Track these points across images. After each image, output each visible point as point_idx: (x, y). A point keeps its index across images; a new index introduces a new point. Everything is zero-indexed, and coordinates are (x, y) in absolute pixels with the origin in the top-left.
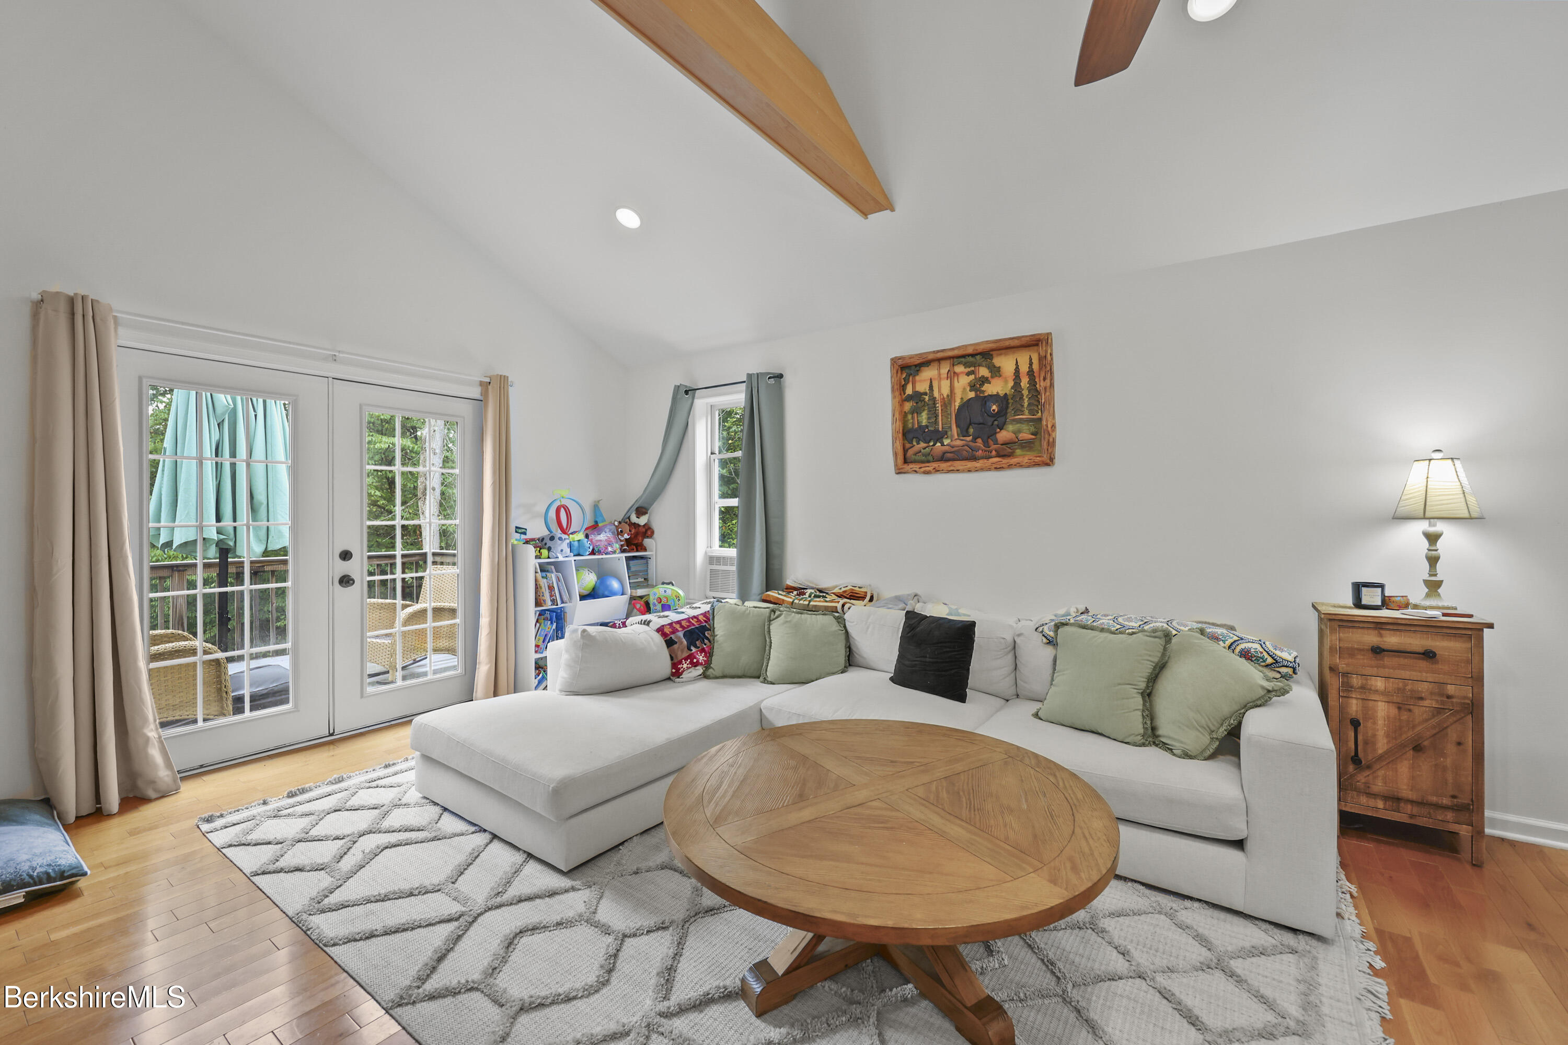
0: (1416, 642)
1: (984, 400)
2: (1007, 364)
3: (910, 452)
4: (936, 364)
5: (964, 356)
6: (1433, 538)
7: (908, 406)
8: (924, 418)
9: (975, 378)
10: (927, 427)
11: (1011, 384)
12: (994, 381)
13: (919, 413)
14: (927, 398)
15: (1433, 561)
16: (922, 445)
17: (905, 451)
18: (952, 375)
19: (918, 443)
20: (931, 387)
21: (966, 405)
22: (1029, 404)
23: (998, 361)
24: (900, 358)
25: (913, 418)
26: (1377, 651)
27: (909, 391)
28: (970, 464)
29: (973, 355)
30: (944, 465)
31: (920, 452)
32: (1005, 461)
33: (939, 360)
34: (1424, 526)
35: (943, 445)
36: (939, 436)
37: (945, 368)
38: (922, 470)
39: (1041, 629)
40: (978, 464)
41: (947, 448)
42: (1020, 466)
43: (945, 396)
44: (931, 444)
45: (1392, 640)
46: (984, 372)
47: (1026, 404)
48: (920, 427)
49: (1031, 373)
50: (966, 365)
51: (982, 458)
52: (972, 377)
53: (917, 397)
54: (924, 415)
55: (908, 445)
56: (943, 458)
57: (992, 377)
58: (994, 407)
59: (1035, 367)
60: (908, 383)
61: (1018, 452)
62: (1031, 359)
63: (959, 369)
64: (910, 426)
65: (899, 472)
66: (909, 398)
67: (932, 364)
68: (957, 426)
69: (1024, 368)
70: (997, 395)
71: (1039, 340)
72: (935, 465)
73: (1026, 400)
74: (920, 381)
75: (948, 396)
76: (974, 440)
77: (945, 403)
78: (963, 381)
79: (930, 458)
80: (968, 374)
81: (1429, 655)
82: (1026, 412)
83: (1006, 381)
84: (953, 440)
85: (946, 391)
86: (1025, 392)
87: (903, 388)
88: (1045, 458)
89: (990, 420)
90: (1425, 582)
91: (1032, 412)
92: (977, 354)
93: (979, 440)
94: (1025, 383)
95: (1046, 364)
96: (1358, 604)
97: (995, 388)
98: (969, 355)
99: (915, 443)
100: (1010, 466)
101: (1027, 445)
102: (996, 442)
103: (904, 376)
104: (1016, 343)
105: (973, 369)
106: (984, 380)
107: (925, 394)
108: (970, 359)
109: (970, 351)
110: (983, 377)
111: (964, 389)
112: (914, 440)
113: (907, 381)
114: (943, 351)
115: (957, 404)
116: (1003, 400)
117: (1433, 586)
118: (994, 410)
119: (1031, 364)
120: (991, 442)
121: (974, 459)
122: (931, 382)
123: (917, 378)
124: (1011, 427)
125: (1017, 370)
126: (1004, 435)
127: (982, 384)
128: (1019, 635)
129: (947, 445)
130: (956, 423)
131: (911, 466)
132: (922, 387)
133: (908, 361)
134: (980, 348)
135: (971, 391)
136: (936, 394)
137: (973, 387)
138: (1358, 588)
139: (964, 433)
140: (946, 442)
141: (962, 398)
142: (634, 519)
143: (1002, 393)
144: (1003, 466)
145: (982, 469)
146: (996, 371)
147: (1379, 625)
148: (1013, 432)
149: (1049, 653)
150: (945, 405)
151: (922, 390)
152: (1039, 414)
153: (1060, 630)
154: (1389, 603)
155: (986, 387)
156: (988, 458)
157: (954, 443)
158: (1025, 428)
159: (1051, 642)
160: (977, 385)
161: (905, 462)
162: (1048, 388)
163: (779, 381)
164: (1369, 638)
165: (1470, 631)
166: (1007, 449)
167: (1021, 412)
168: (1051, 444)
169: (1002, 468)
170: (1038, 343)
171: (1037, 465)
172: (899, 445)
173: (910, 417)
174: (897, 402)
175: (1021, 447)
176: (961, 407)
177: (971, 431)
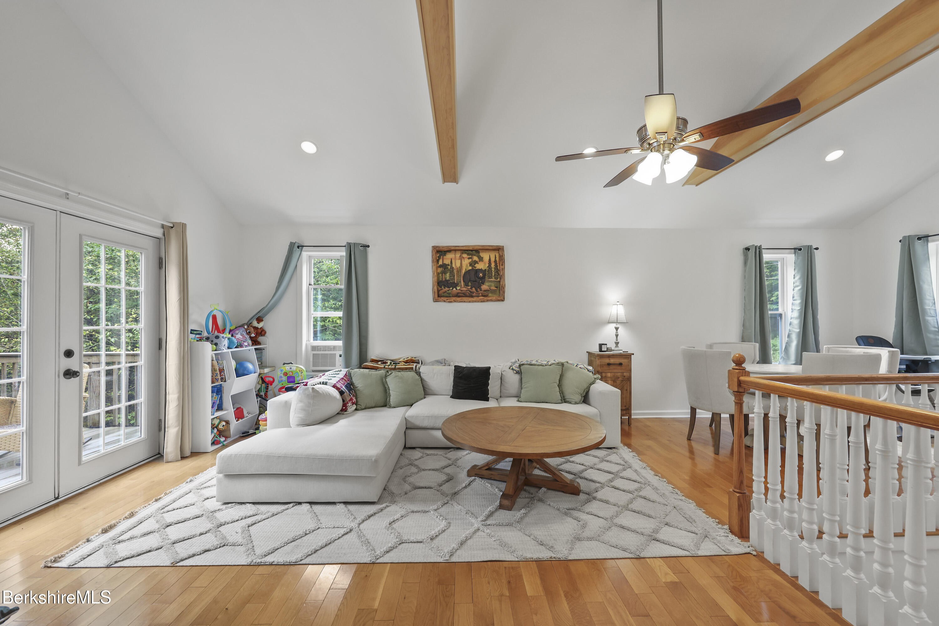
0: (617, 361)
1: (477, 271)
2: (485, 256)
3: (441, 292)
4: (454, 252)
5: (467, 250)
6: (617, 329)
7: (440, 270)
8: (448, 276)
9: (472, 261)
10: (449, 280)
11: (487, 265)
12: (481, 263)
13: (445, 273)
14: (449, 267)
15: (617, 336)
16: (447, 289)
17: (438, 291)
18: (461, 258)
19: (445, 288)
20: (451, 262)
21: (468, 272)
22: (495, 275)
23: (482, 254)
24: (437, 247)
25: (442, 276)
26: (609, 364)
27: (441, 262)
28: (471, 299)
29: (472, 251)
30: (459, 299)
31: (446, 292)
32: (485, 298)
33: (455, 250)
34: (614, 325)
35: (456, 289)
36: (455, 285)
37: (458, 255)
38: (448, 300)
39: (511, 368)
40: (474, 299)
41: (460, 291)
42: (491, 300)
43: (458, 267)
44: (451, 289)
45: (612, 361)
46: (475, 258)
47: (493, 275)
48: (446, 280)
49: (495, 261)
50: (468, 254)
51: (475, 296)
52: (470, 260)
53: (444, 266)
54: (448, 275)
55: (440, 289)
56: (457, 295)
57: (479, 261)
58: (481, 275)
59: (497, 259)
60: (440, 259)
61: (490, 295)
62: (495, 256)
63: (465, 256)
64: (441, 279)
65: (435, 301)
66: (440, 266)
67: (452, 251)
68: (464, 281)
69: (493, 259)
70: (481, 269)
71: (500, 249)
72: (454, 298)
73: (493, 273)
74: (446, 259)
75: (459, 267)
76: (471, 288)
77: (458, 270)
78: (466, 262)
79: (451, 295)
80: (469, 258)
81: (621, 364)
82: (493, 278)
83: (485, 264)
84: (461, 287)
85: (458, 265)
86: (493, 270)
87: (438, 261)
88: (502, 298)
89: (478, 280)
90: (615, 342)
91: (496, 278)
92: (473, 250)
93: (474, 289)
94: (493, 265)
95: (502, 258)
96: (601, 351)
97: (480, 266)
98: (470, 250)
99: (443, 288)
100: (488, 301)
101: (493, 292)
102: (481, 290)
103: (438, 255)
104: (491, 248)
105: (471, 256)
106: (476, 262)
107: (449, 265)
108: (470, 252)
109: (471, 248)
110: (475, 260)
111: (467, 265)
112: (443, 286)
113: (439, 258)
114: (458, 246)
115: (463, 271)
116: (484, 272)
117: (617, 343)
118: (481, 276)
119: (496, 258)
120: (479, 290)
121: (472, 297)
122: (451, 260)
123: (445, 257)
124: (487, 284)
125: (490, 260)
126: (484, 287)
127: (475, 264)
128: (503, 371)
129: (459, 290)
130: (463, 280)
131: (442, 298)
132: (447, 262)
133: (441, 249)
134: (476, 248)
135: (470, 266)
136: (454, 266)
137: (471, 265)
138: (601, 345)
139: (466, 285)
140: (458, 288)
141: (466, 269)
142: (255, 324)
143: (483, 269)
144: (485, 300)
145: (475, 302)
146: (481, 259)
147: (609, 356)
148: (488, 286)
149: (517, 377)
150: (458, 271)
151: (447, 263)
152: (499, 279)
153: (522, 367)
154: (608, 350)
155: (477, 265)
156: (478, 296)
157: (462, 289)
158: (493, 284)
159: (517, 373)
160: (473, 264)
161: (438, 296)
162: (503, 269)
163: (366, 249)
164: (607, 361)
165: (628, 356)
166: (486, 293)
167: (492, 278)
168: (504, 292)
169: (484, 301)
170: (499, 249)
171: (499, 301)
172: (436, 288)
173: (441, 275)
174: (435, 267)
175: (492, 293)
176: (466, 273)
177: (470, 284)
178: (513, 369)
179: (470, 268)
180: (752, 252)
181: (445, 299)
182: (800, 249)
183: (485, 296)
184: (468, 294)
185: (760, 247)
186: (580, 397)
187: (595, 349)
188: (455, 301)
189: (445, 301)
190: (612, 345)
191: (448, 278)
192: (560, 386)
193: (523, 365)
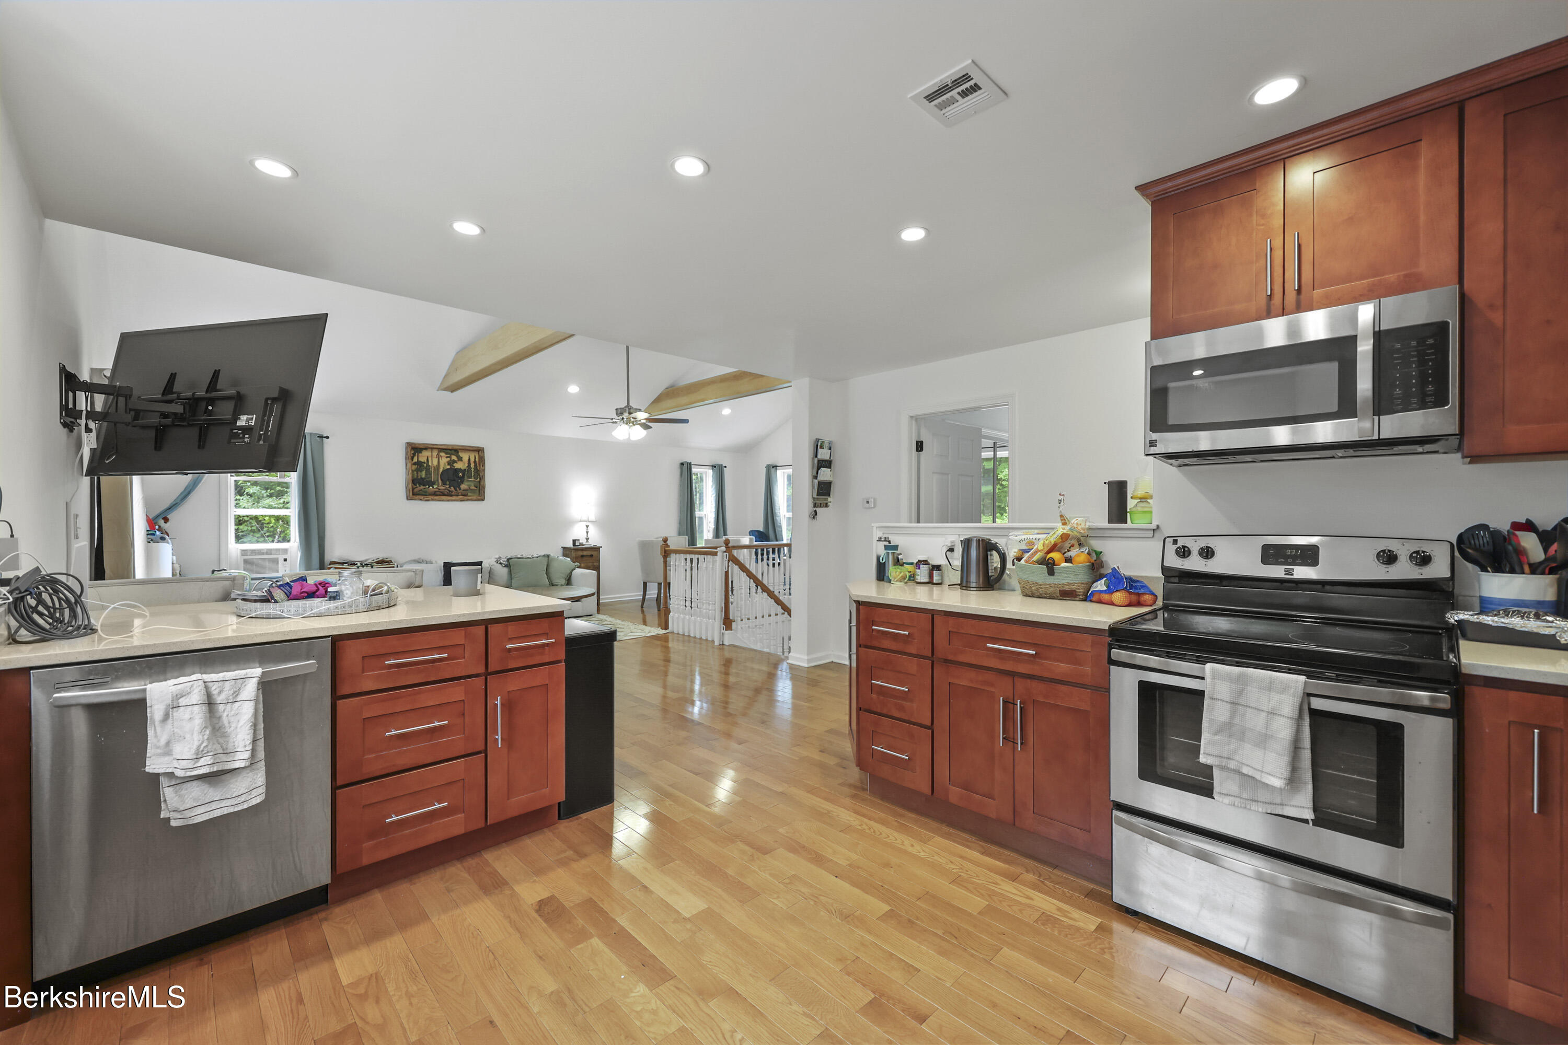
0: (589, 553)
1: (457, 471)
2: (465, 456)
3: (416, 490)
5: (446, 449)
6: (587, 526)
7: (414, 467)
8: (423, 474)
10: (424, 478)
11: (467, 465)
12: (459, 463)
13: (421, 471)
14: (425, 465)
15: (587, 532)
16: (422, 487)
17: (413, 489)
18: (438, 457)
19: (420, 486)
20: (428, 460)
21: (445, 471)
22: (474, 475)
23: (461, 454)
24: (413, 444)
25: (417, 473)
26: (582, 556)
27: (415, 460)
28: (450, 498)
29: (450, 450)
30: (437, 498)
31: (422, 490)
32: (466, 498)
33: (432, 449)
34: (585, 523)
35: (433, 488)
36: (432, 484)
37: (435, 453)
38: (425, 499)
39: (499, 562)
40: (454, 498)
41: (437, 490)
42: (472, 500)
43: (435, 465)
44: (428, 487)
45: (585, 553)
46: (454, 458)
48: (422, 478)
49: (475, 462)
50: (446, 453)
51: (454, 495)
52: (449, 459)
53: (419, 464)
54: (424, 473)
55: (414, 487)
56: (435, 494)
57: (458, 461)
58: (460, 474)
59: (477, 460)
61: (469, 494)
62: (475, 457)
63: (442, 454)
64: (415, 477)
65: (410, 499)
66: (415, 464)
67: (428, 449)
68: (441, 480)
69: (472, 460)
70: (460, 469)
72: (432, 497)
73: (473, 473)
74: (422, 456)
76: (449, 487)
77: (435, 468)
78: (444, 461)
79: (428, 494)
80: (447, 457)
81: (592, 556)
82: (473, 478)
83: (464, 463)
84: (439, 486)
85: (435, 463)
86: (473, 470)
87: (412, 459)
88: (482, 498)
89: (456, 479)
91: (476, 478)
92: (452, 450)
93: (452, 488)
94: (472, 465)
95: (482, 460)
96: (574, 544)
97: (458, 465)
98: (448, 449)
99: (418, 486)
100: (468, 500)
101: (473, 491)
102: (460, 489)
103: (413, 452)
104: (471, 449)
105: (449, 455)
106: (455, 462)
107: (424, 463)
108: (449, 451)
109: (450, 448)
110: (454, 460)
111: (445, 464)
112: (418, 484)
113: (414, 455)
114: (436, 445)
115: (441, 470)
116: (463, 471)
117: (587, 539)
118: (460, 476)
119: (475, 459)
120: (458, 489)
121: (451, 496)
122: (428, 458)
123: (420, 454)
124: (466, 483)
125: (469, 460)
126: (463, 486)
127: (453, 464)
128: (492, 565)
130: (441, 478)
131: (418, 497)
132: (423, 459)
133: (417, 446)
134: (455, 448)
135: (448, 465)
136: (430, 464)
137: (449, 463)
138: (574, 541)
139: (444, 484)
140: (435, 487)
141: (443, 468)
143: (463, 468)
144: (465, 500)
145: (454, 500)
146: (460, 459)
147: (583, 550)
148: (468, 485)
149: (506, 570)
150: (435, 470)
151: (423, 461)
152: (478, 479)
153: (510, 561)
154: (581, 544)
155: (455, 464)
156: (457, 496)
157: (440, 488)
158: (473, 484)
159: (506, 566)
160: (451, 463)
161: (413, 494)
162: (484, 470)
163: (322, 440)
164: (581, 553)
165: (597, 549)
166: (465, 493)
167: (471, 477)
168: (484, 492)
169: (463, 501)
170: (479, 451)
171: (479, 500)
172: (410, 486)
173: (415, 472)
174: (409, 465)
175: (471, 492)
176: (443, 471)
177: (448, 483)
178: (501, 563)
179: (449, 467)
180: (685, 466)
181: (422, 497)
182: (715, 467)
183: (465, 496)
184: (446, 493)
185: (690, 463)
186: (564, 581)
187: (570, 545)
188: (432, 500)
189: (421, 500)
190: (583, 541)
191: (423, 476)
192: (547, 573)
193: (511, 558)
